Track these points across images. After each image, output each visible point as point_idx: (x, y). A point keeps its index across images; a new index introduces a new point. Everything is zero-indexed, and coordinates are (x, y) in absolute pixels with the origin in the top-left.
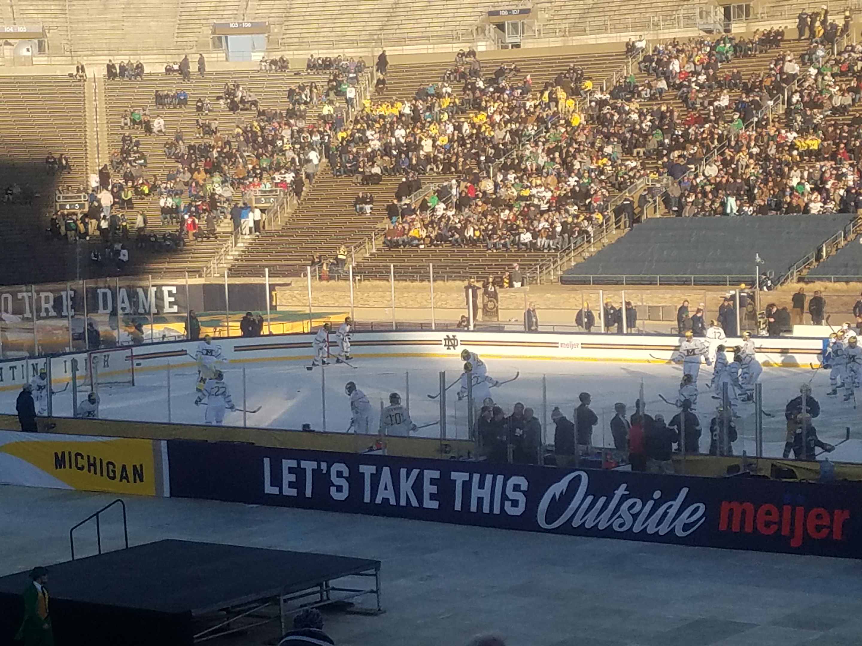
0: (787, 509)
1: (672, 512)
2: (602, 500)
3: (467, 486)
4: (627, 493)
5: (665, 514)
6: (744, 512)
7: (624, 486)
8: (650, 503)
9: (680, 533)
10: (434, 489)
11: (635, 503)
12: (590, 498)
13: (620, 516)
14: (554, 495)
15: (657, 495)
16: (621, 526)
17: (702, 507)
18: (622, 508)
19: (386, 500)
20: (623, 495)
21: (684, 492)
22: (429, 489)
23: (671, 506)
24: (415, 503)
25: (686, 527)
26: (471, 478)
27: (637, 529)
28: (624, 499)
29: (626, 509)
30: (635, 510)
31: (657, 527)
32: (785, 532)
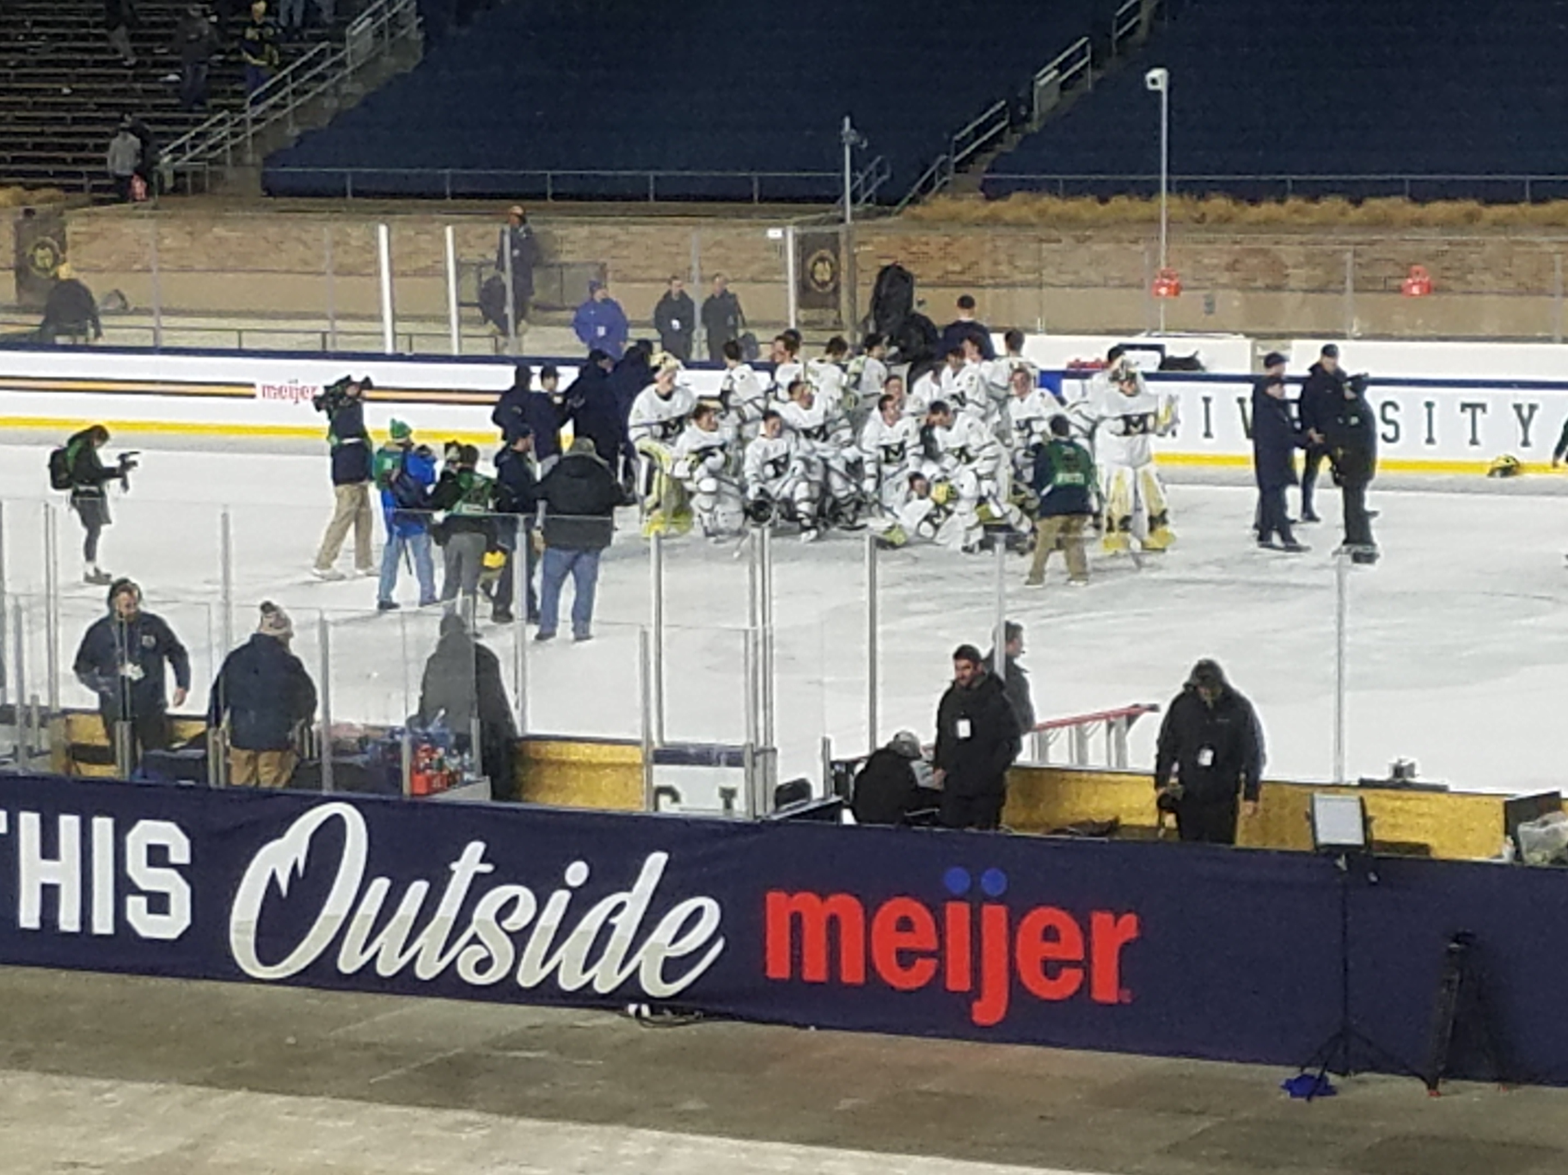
0: (958, 913)
1: (626, 925)
2: (418, 890)
3: (3, 850)
4: (487, 868)
5: (606, 930)
6: (833, 921)
7: (475, 849)
8: (560, 899)
9: (653, 985)
11: (514, 901)
12: (381, 886)
13: (475, 940)
14: (273, 878)
15: (577, 873)
16: (483, 966)
17: (712, 910)
18: (476, 916)
20: (477, 875)
21: (656, 862)
23: (620, 907)
25: (672, 969)
26: (14, 825)
27: (528, 977)
28: (479, 887)
29: (491, 917)
30: (518, 920)
31: (586, 969)
32: (958, 981)
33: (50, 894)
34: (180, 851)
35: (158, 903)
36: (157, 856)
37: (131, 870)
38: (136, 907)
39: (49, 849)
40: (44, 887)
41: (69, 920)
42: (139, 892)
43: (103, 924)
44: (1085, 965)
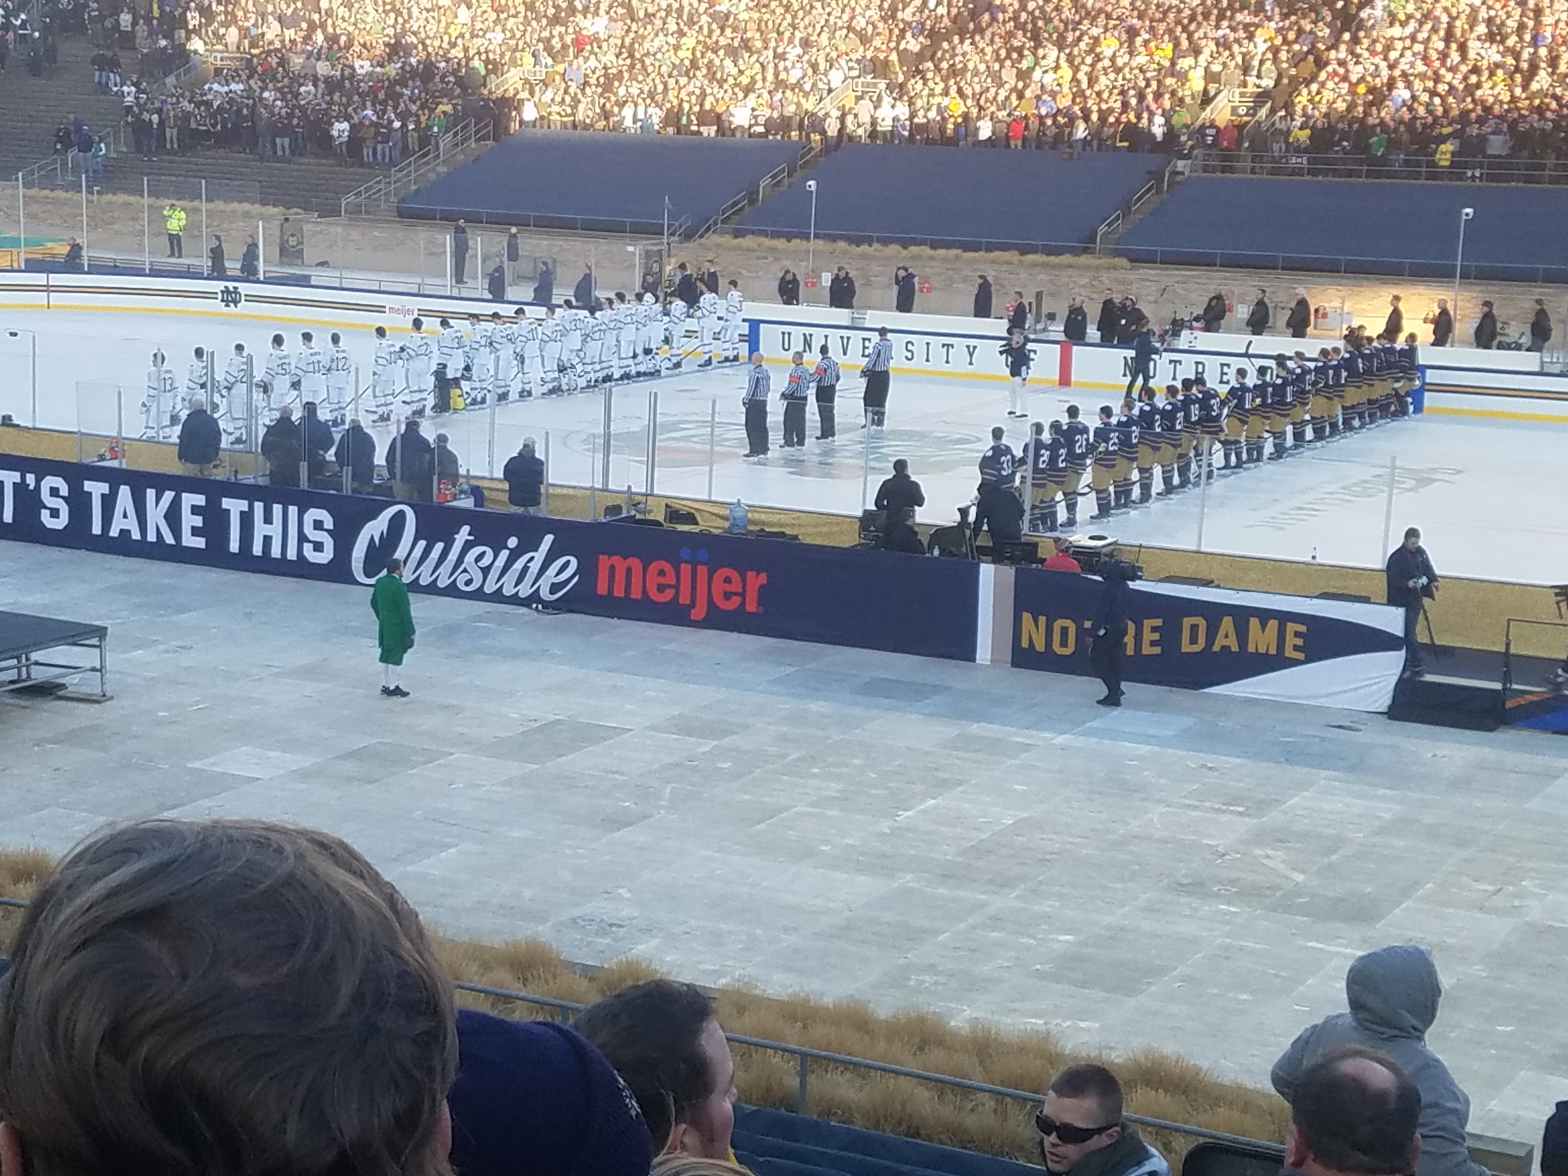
0: (686, 569)
1: (535, 567)
2: (439, 546)
3: (247, 519)
4: (472, 538)
5: (525, 569)
6: (629, 570)
7: (466, 529)
8: (504, 554)
9: (545, 594)
10: (198, 521)
11: (484, 553)
12: (422, 544)
13: (465, 571)
14: (372, 537)
15: (513, 542)
16: (468, 583)
17: (574, 562)
18: (466, 559)
19: (125, 533)
20: (467, 541)
21: (549, 538)
22: (190, 521)
23: (532, 558)
24: (169, 539)
25: (554, 588)
26: (251, 507)
27: (490, 588)
28: (467, 546)
29: (473, 560)
30: (485, 562)
31: (516, 586)
32: (684, 599)
33: (267, 540)
34: (329, 523)
35: (318, 547)
36: (318, 525)
37: (306, 531)
38: (308, 548)
39: (268, 520)
40: (265, 536)
41: (276, 552)
42: (309, 541)
43: (292, 554)
44: (743, 595)
